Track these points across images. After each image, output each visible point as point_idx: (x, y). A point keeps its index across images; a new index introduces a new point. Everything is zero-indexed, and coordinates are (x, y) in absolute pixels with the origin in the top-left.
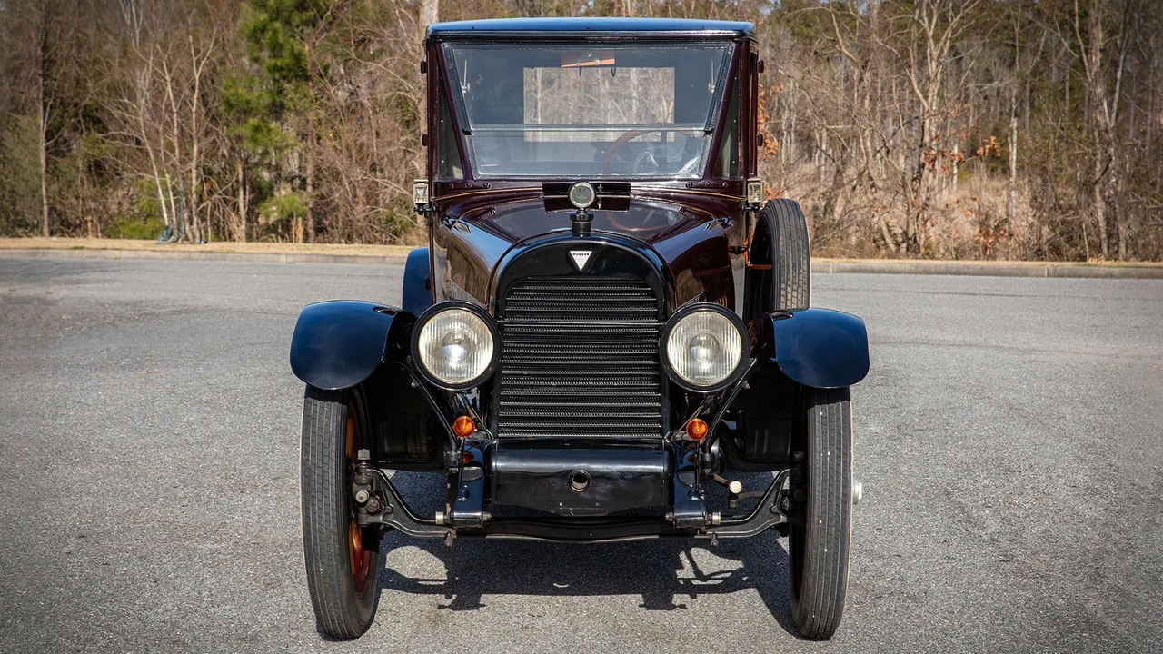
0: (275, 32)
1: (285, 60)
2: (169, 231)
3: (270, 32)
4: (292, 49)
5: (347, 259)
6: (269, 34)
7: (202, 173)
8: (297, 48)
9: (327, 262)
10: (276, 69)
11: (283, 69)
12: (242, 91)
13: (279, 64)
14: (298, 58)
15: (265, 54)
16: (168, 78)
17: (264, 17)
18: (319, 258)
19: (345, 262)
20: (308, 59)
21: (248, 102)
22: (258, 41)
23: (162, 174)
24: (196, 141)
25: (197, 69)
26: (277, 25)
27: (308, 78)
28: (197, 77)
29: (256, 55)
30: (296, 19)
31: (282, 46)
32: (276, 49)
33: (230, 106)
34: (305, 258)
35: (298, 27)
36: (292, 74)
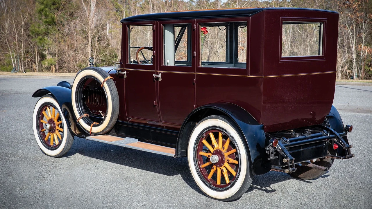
0: (46, 11)
1: (49, 19)
2: (15, 69)
3: (45, 11)
4: (51, 16)
5: (66, 77)
6: (44, 12)
7: (25, 52)
8: (53, 16)
9: (61, 78)
10: (46, 22)
11: (48, 22)
12: (37, 28)
13: (47, 20)
14: (53, 19)
15: (43, 17)
16: (14, 24)
17: (43, 7)
18: (58, 77)
19: (66, 78)
20: (56, 19)
21: (38, 32)
22: (41, 14)
23: (12, 52)
24: (23, 43)
25: (23, 21)
26: (47, 9)
27: (56, 25)
28: (23, 24)
29: (40, 18)
30: (52, 8)
31: (48, 16)
32: (46, 16)
33: (33, 32)
34: (54, 77)
35: (53, 10)
36: (51, 24)
